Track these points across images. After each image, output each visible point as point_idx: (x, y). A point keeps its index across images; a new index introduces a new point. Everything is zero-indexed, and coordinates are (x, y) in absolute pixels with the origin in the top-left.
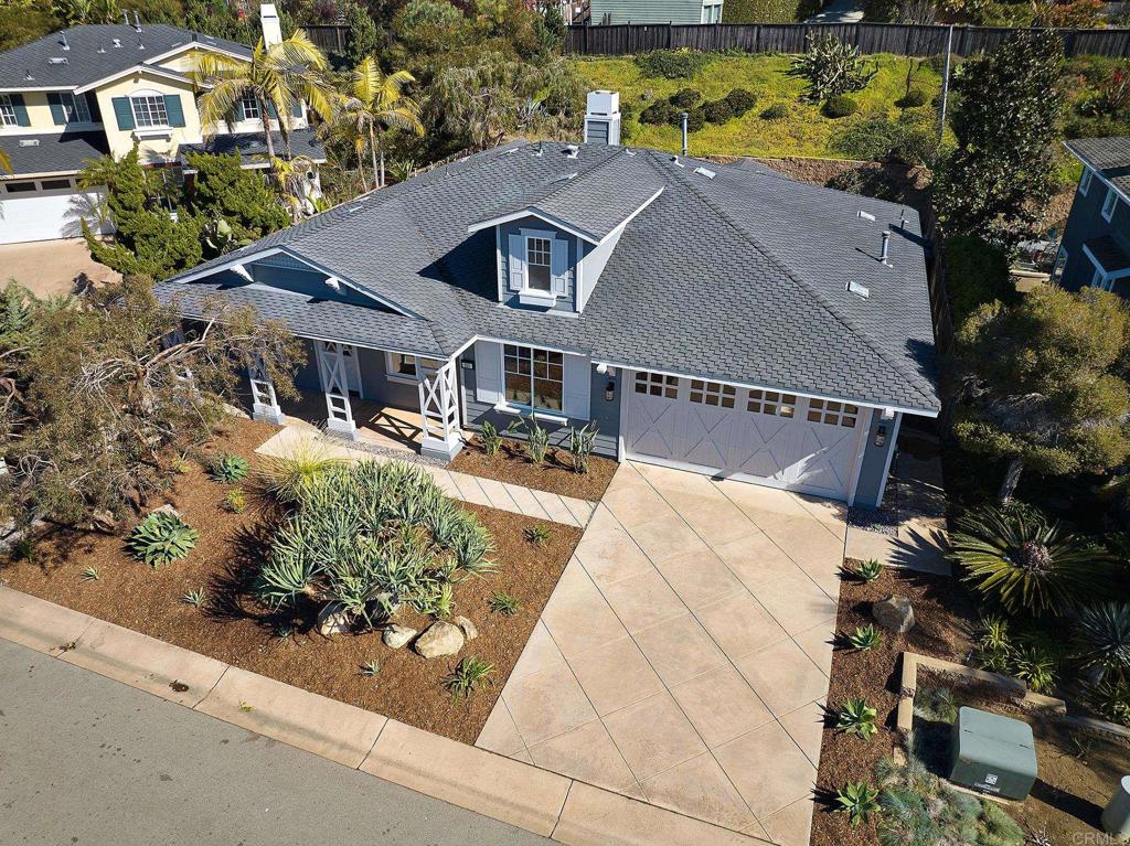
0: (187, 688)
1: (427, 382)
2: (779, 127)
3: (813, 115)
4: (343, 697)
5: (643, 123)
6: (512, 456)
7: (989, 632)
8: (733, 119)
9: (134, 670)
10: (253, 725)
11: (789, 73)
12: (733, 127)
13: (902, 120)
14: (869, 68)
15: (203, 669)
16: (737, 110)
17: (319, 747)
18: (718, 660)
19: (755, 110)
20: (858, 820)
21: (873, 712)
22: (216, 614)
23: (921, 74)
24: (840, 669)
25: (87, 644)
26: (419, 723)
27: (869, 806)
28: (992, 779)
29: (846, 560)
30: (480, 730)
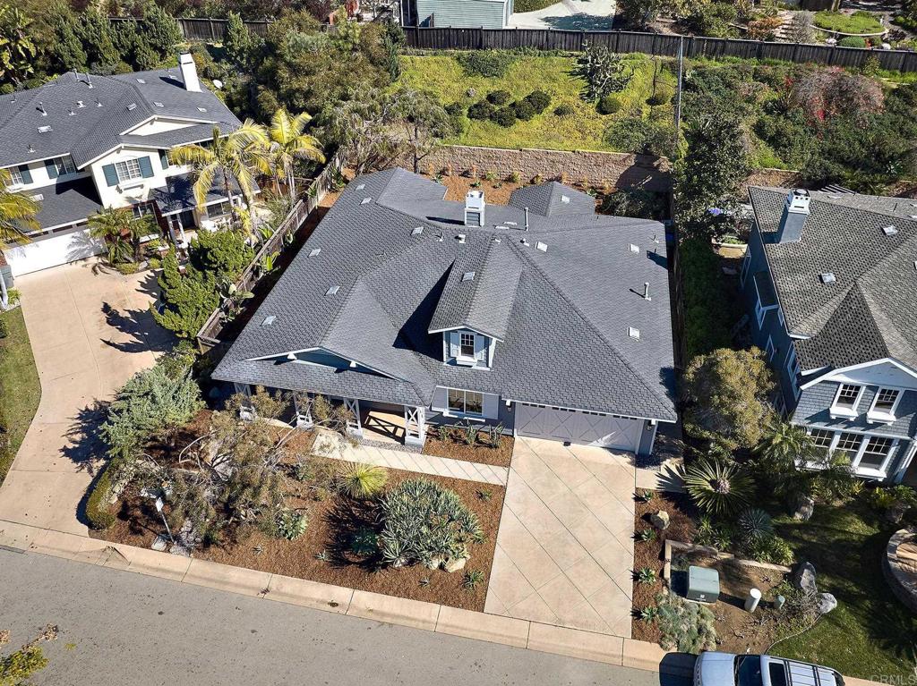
0: (337, 605)
1: (410, 412)
2: (568, 122)
3: (591, 112)
4: (415, 597)
5: (471, 118)
6: (455, 441)
7: (702, 525)
8: (535, 116)
9: (306, 599)
10: (378, 618)
11: (572, 74)
12: (537, 122)
13: (652, 117)
14: (628, 70)
15: (341, 593)
16: (538, 108)
17: (413, 624)
18: (583, 554)
19: (550, 108)
20: (650, 622)
21: (653, 572)
22: (335, 564)
23: (663, 76)
24: (638, 551)
25: (274, 588)
26: (455, 605)
27: (654, 616)
28: (702, 596)
29: (637, 489)
30: (484, 604)
